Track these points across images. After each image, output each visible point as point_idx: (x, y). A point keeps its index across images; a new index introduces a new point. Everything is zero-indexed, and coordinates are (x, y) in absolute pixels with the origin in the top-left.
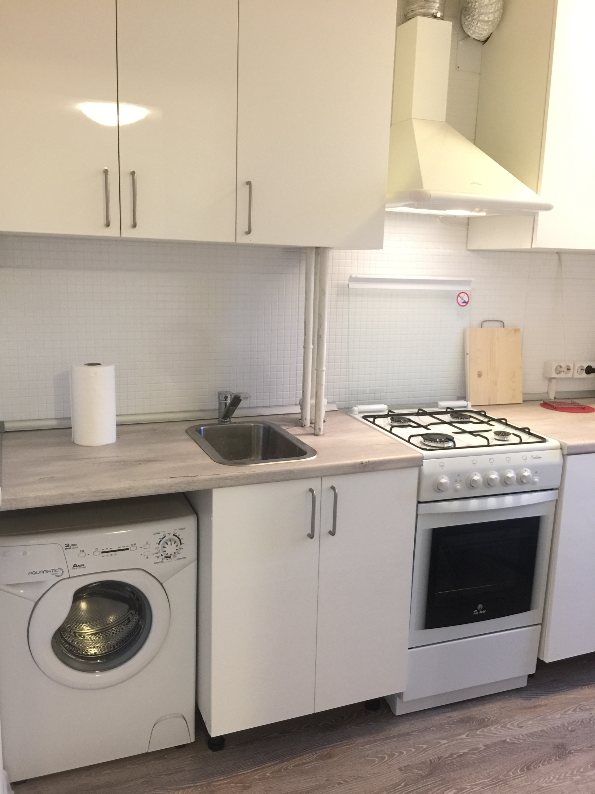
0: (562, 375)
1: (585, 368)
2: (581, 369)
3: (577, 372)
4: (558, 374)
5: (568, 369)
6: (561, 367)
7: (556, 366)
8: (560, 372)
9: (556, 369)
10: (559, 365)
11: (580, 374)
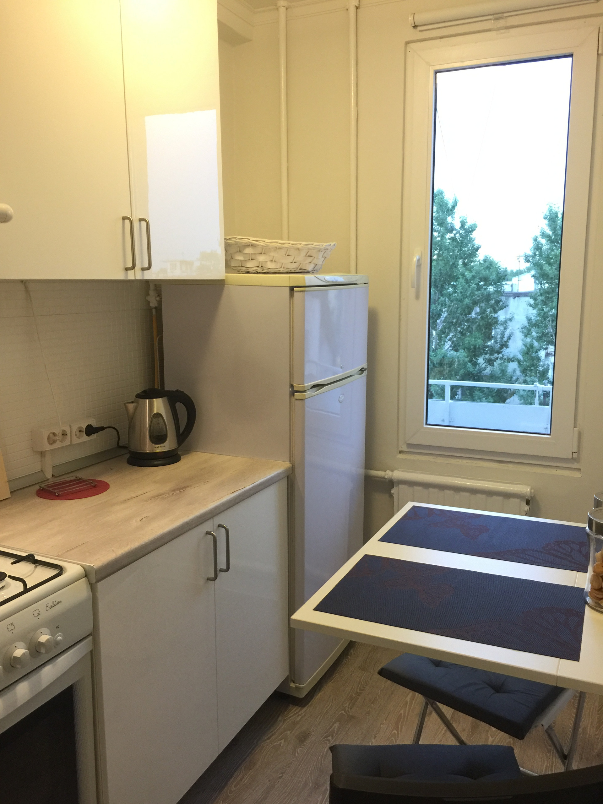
0: (58, 445)
1: (85, 429)
2: (80, 431)
3: (76, 435)
4: (51, 444)
5: (64, 434)
6: (54, 434)
7: (47, 435)
8: (54, 442)
9: (49, 438)
10: (51, 433)
11: (78, 438)
